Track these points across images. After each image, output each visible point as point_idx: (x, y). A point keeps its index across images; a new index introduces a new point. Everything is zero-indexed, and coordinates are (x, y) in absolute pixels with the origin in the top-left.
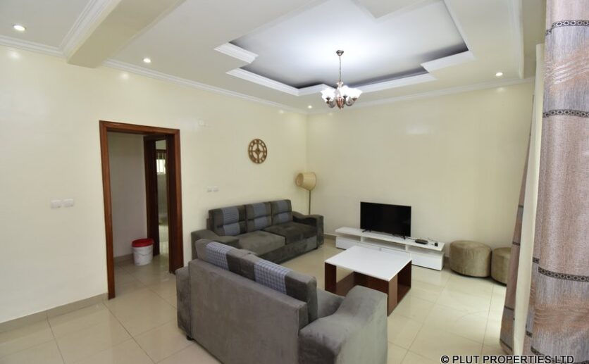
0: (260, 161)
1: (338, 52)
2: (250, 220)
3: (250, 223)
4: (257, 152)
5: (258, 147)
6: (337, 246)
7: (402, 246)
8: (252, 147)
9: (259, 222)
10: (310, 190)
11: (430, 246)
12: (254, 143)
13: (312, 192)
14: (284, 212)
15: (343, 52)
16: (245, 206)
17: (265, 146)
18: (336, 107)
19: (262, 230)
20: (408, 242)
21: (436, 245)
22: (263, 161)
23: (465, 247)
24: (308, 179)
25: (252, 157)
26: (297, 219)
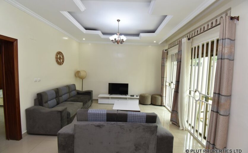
0: (61, 64)
1: (117, 20)
2: (60, 96)
3: (60, 98)
4: (60, 59)
5: (60, 56)
6: (99, 103)
7: (126, 98)
8: (58, 56)
9: (64, 97)
10: (82, 78)
11: (135, 97)
12: (58, 54)
13: (83, 80)
14: (73, 91)
15: (120, 21)
16: (57, 89)
17: (63, 56)
18: (116, 43)
19: (65, 101)
20: (128, 96)
21: (137, 96)
22: (62, 64)
23: (146, 95)
24: (82, 74)
25: (57, 61)
26: (79, 93)
